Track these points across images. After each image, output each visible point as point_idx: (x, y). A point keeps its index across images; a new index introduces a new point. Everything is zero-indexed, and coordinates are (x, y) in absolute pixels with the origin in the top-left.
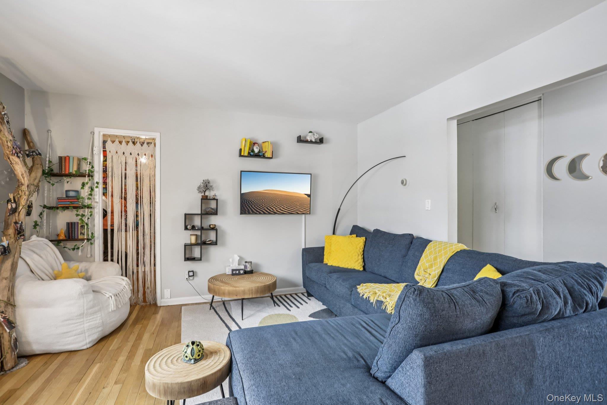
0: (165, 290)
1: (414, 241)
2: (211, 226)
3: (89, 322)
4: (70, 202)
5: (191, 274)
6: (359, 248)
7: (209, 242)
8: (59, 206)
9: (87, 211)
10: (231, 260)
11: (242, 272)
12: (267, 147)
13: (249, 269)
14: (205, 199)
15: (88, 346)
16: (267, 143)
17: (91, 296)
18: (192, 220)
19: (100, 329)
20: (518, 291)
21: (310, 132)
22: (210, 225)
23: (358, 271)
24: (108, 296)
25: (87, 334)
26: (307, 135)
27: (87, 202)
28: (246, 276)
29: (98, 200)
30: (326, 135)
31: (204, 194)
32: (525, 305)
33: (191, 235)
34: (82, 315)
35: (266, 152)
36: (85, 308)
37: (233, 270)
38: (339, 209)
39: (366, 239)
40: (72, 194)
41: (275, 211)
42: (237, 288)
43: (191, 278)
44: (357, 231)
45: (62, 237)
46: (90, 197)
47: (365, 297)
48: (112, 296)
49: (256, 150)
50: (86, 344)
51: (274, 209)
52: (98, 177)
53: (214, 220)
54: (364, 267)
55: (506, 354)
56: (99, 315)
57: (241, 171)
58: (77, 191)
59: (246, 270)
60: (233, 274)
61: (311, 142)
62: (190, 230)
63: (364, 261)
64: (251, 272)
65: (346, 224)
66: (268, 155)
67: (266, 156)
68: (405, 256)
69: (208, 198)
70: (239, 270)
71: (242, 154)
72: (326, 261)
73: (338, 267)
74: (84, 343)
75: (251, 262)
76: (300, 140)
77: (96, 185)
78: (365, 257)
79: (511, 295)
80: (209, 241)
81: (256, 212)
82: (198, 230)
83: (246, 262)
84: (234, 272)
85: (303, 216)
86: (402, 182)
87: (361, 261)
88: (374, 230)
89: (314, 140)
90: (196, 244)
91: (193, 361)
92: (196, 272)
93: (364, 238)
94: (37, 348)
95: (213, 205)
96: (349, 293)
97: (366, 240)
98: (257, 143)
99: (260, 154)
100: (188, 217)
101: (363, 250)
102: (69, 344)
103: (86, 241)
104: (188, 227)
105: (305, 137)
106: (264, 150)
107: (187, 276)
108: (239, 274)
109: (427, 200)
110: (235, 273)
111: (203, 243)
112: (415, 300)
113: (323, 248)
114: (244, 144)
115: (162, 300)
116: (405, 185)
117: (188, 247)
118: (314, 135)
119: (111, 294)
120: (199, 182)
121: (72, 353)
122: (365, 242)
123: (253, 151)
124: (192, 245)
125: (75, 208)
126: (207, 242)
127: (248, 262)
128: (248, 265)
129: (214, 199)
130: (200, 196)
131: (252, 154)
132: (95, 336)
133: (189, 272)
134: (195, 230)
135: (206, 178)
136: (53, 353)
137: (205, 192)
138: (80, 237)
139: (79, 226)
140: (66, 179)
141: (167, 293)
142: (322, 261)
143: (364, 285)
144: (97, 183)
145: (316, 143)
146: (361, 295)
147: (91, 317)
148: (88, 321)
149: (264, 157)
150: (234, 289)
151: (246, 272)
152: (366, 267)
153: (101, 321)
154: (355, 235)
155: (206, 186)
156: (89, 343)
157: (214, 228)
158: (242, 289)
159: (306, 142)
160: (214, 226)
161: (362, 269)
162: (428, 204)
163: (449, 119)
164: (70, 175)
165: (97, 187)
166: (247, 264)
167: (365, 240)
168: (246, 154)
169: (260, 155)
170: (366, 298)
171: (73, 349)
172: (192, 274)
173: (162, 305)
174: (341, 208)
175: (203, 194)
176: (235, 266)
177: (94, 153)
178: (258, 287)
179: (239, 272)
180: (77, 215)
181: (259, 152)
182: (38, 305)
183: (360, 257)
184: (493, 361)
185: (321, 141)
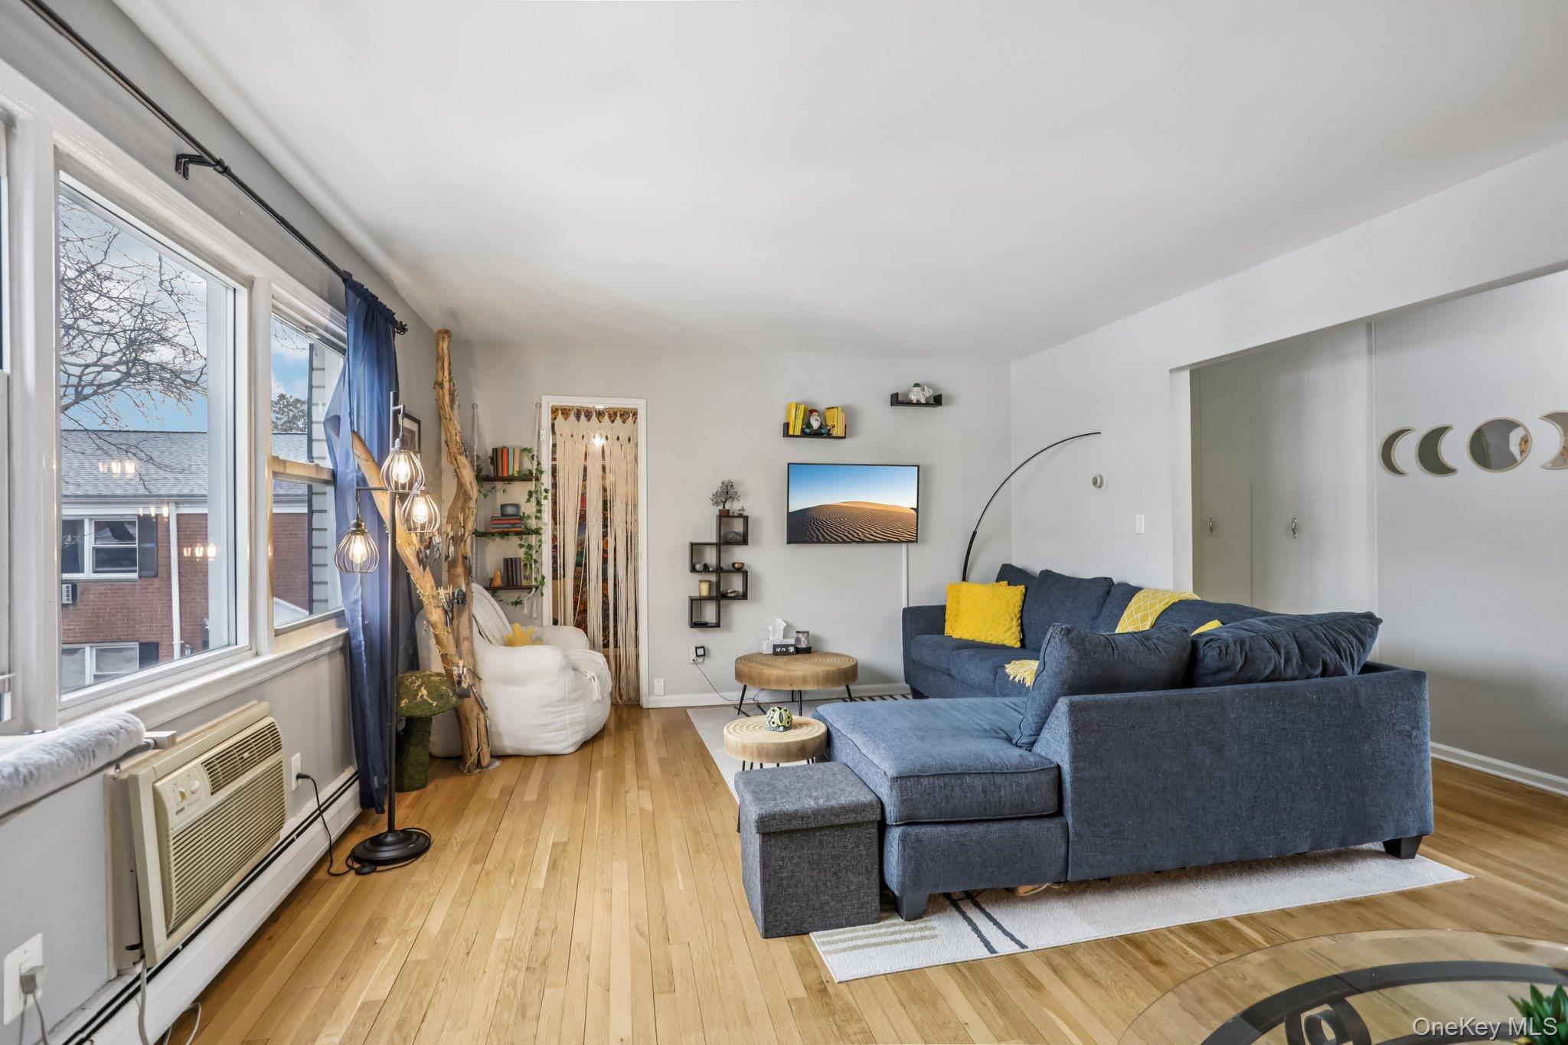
0: (655, 680)
1: (1113, 590)
2: (737, 565)
3: (571, 713)
4: (512, 524)
5: (701, 651)
6: (1011, 606)
7: (733, 595)
8: (494, 530)
9: (533, 540)
10: (771, 629)
11: (792, 649)
12: (836, 419)
13: (803, 645)
14: (724, 516)
15: (571, 750)
16: (836, 410)
17: (572, 673)
18: (701, 554)
19: (584, 726)
20: (1211, 640)
21: (917, 385)
22: (733, 564)
23: (1011, 648)
24: (589, 676)
25: (569, 731)
26: (910, 391)
27: (533, 524)
28: (800, 656)
29: (546, 521)
30: (946, 388)
31: (724, 507)
32: (1217, 658)
33: (700, 581)
34: (563, 700)
35: (834, 426)
36: (567, 689)
37: (775, 647)
38: (975, 533)
39: (1026, 589)
40: (510, 510)
41: (862, 537)
42: (792, 673)
43: (700, 660)
44: (1009, 574)
45: (498, 582)
46: (539, 515)
47: (1017, 680)
48: (596, 678)
49: (815, 424)
50: (569, 747)
51: (860, 534)
52: (546, 480)
53: (739, 555)
54: (1022, 641)
55: (1183, 712)
56: (582, 704)
57: (789, 464)
58: (517, 506)
59: (799, 646)
60: (775, 654)
61: (918, 404)
62: (701, 572)
63: (1022, 630)
64: (808, 651)
65: (988, 561)
66: (838, 431)
67: (834, 435)
68: (1095, 618)
69: (731, 514)
70: (787, 646)
71: (791, 433)
72: (948, 631)
73: (973, 641)
74: (565, 744)
75: (808, 632)
76: (896, 400)
77: (544, 494)
78: (1024, 624)
79: (1202, 645)
80: (731, 593)
81: (829, 538)
82: (712, 572)
83: (798, 632)
84: (778, 650)
85: (904, 546)
86: (1095, 482)
87: (1016, 630)
88: (1042, 572)
89: (923, 401)
90: (709, 598)
91: (781, 728)
92: (708, 650)
93: (1022, 588)
94: (509, 744)
95: (738, 526)
96: (992, 677)
97: (1026, 592)
98: (816, 411)
99: (823, 431)
100: (696, 548)
101: (1020, 609)
102: (548, 743)
103: (534, 590)
104: (698, 567)
105: (907, 394)
106: (830, 423)
107: (693, 656)
108: (787, 653)
109: (1138, 516)
110: (780, 651)
111: (720, 597)
112: (1061, 640)
113: (943, 608)
114: (793, 415)
115: (651, 698)
116: (1100, 486)
117: (695, 603)
118: (923, 390)
119: (593, 674)
120: (716, 486)
121: (553, 758)
122: (1025, 595)
123: (809, 425)
124: (701, 599)
125: (517, 533)
126: (730, 595)
127: (803, 633)
128: (803, 638)
129: (740, 516)
130: (715, 510)
131: (807, 431)
132: (578, 738)
133: (697, 648)
134: (709, 571)
135: (726, 479)
136: (527, 757)
137: (724, 503)
138: (525, 583)
139: (522, 564)
140: (499, 485)
141: (659, 685)
142: (942, 631)
143: (1018, 662)
144: (546, 491)
145: (927, 404)
146: (1011, 678)
147: (574, 706)
148: (570, 711)
149: (829, 435)
150: (788, 673)
151: (798, 651)
152: (1027, 641)
153: (585, 714)
154: (1006, 582)
155: (727, 492)
156: (572, 745)
157: (741, 570)
158: (801, 673)
159: (910, 403)
160: (740, 566)
161: (1018, 645)
162: (1141, 523)
163: (1172, 371)
164: (510, 479)
165: (546, 498)
166: (800, 635)
167: (1024, 590)
168: (798, 432)
169: (823, 433)
170: (1020, 681)
171: (553, 752)
172: (702, 653)
173: (650, 707)
174: (978, 530)
175: (721, 507)
176: (779, 639)
177: (542, 438)
178: (828, 671)
179: (787, 649)
180: (521, 546)
181: (820, 427)
182: (509, 680)
183: (1015, 623)
184: (1164, 719)
185: (937, 401)
